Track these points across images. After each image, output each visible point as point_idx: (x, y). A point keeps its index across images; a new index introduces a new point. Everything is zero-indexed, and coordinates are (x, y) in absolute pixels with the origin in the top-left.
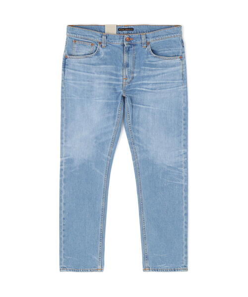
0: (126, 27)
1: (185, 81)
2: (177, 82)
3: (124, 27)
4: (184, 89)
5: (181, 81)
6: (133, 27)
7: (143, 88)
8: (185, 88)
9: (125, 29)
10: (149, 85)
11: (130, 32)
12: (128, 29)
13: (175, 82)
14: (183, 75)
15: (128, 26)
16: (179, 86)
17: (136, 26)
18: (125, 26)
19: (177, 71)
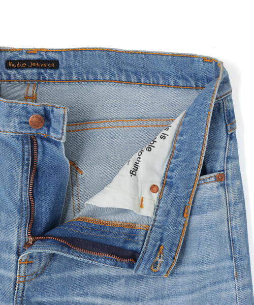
0: (32, 57)
1: (244, 263)
2: (212, 267)
3: (24, 57)
4: (242, 293)
5: (228, 263)
6: (56, 56)
7: (94, 295)
8: (244, 288)
9: (28, 64)
10: (115, 285)
11: (47, 73)
12: (40, 61)
13: (205, 268)
14: (232, 242)
15: (39, 51)
16: (219, 282)
17: (67, 51)
18: (29, 52)
19: (210, 227)
